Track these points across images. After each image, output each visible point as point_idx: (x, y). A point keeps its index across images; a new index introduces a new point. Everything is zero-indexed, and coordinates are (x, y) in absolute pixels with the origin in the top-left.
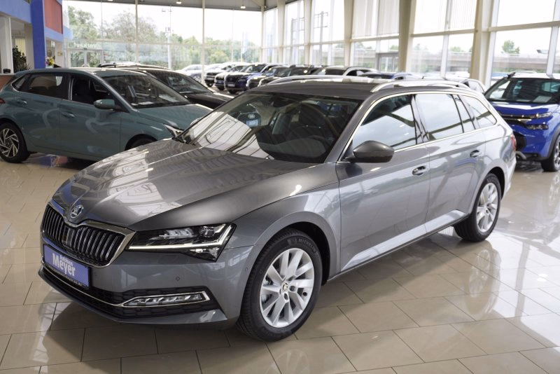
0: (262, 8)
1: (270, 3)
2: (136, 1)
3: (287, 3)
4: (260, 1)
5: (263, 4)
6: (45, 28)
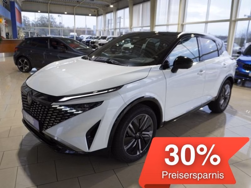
0: (97, 15)
1: (100, 13)
2: (49, 12)
3: (106, 14)
4: (96, 13)
6: (17, 22)
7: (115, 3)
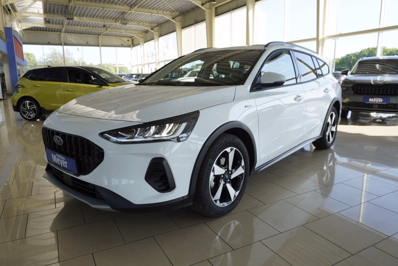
0: (131, 46)
1: (135, 43)
2: (63, 44)
3: (145, 42)
4: (130, 42)
5: (131, 43)
6: (16, 56)
7: (157, 26)
